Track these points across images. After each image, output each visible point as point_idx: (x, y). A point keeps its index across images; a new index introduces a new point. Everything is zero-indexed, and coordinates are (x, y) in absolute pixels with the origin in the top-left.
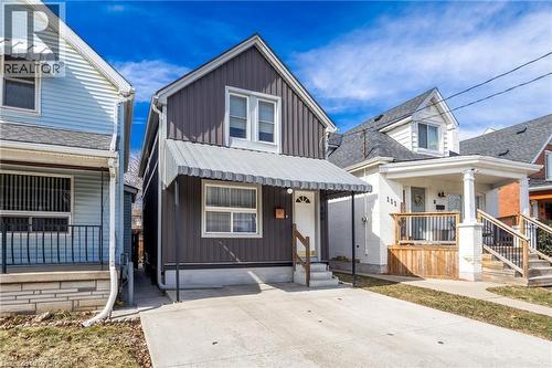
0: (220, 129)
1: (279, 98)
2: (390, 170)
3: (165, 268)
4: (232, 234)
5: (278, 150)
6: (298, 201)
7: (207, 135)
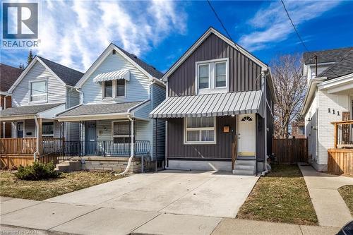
0: (193, 87)
1: (228, 59)
2: (325, 87)
3: (168, 159)
4: (200, 142)
5: (227, 91)
6: (243, 120)
7: (186, 92)
